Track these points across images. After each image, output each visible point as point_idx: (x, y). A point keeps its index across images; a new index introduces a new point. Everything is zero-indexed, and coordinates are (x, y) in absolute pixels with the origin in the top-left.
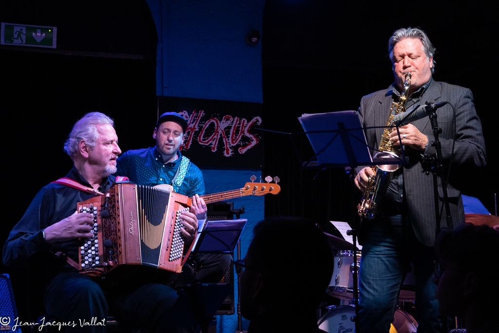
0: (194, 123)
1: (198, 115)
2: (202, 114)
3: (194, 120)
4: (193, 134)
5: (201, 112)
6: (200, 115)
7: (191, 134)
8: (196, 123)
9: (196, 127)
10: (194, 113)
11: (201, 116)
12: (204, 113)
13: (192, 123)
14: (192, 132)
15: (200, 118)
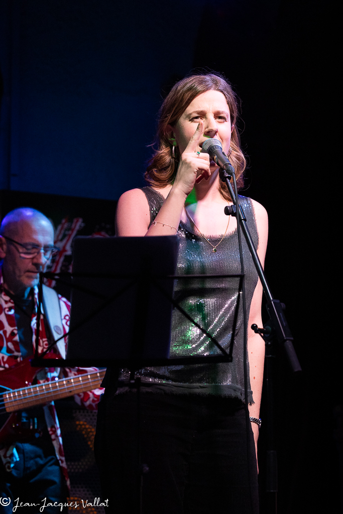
0: (64, 241)
1: (71, 226)
2: (79, 224)
3: (64, 236)
4: (62, 259)
5: (77, 221)
6: (75, 226)
7: (59, 260)
8: (68, 241)
9: (68, 248)
10: (65, 222)
11: (77, 227)
12: (83, 222)
13: (61, 240)
14: (60, 257)
15: (75, 233)
